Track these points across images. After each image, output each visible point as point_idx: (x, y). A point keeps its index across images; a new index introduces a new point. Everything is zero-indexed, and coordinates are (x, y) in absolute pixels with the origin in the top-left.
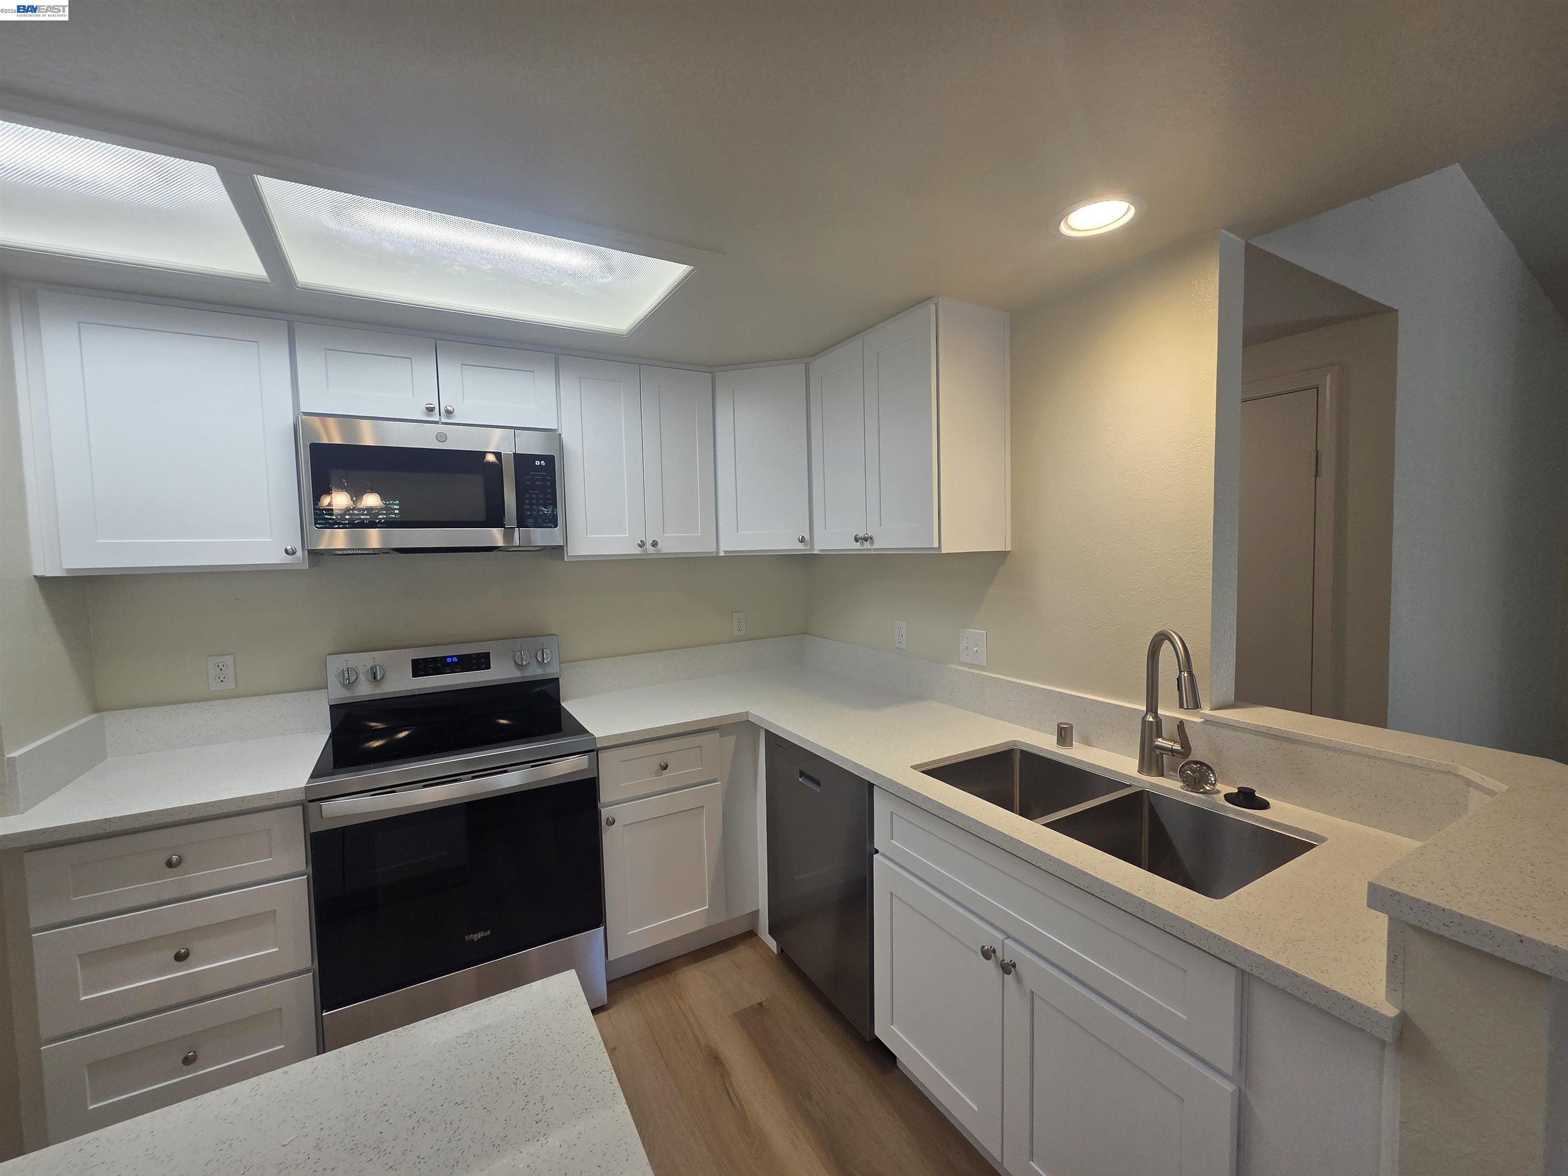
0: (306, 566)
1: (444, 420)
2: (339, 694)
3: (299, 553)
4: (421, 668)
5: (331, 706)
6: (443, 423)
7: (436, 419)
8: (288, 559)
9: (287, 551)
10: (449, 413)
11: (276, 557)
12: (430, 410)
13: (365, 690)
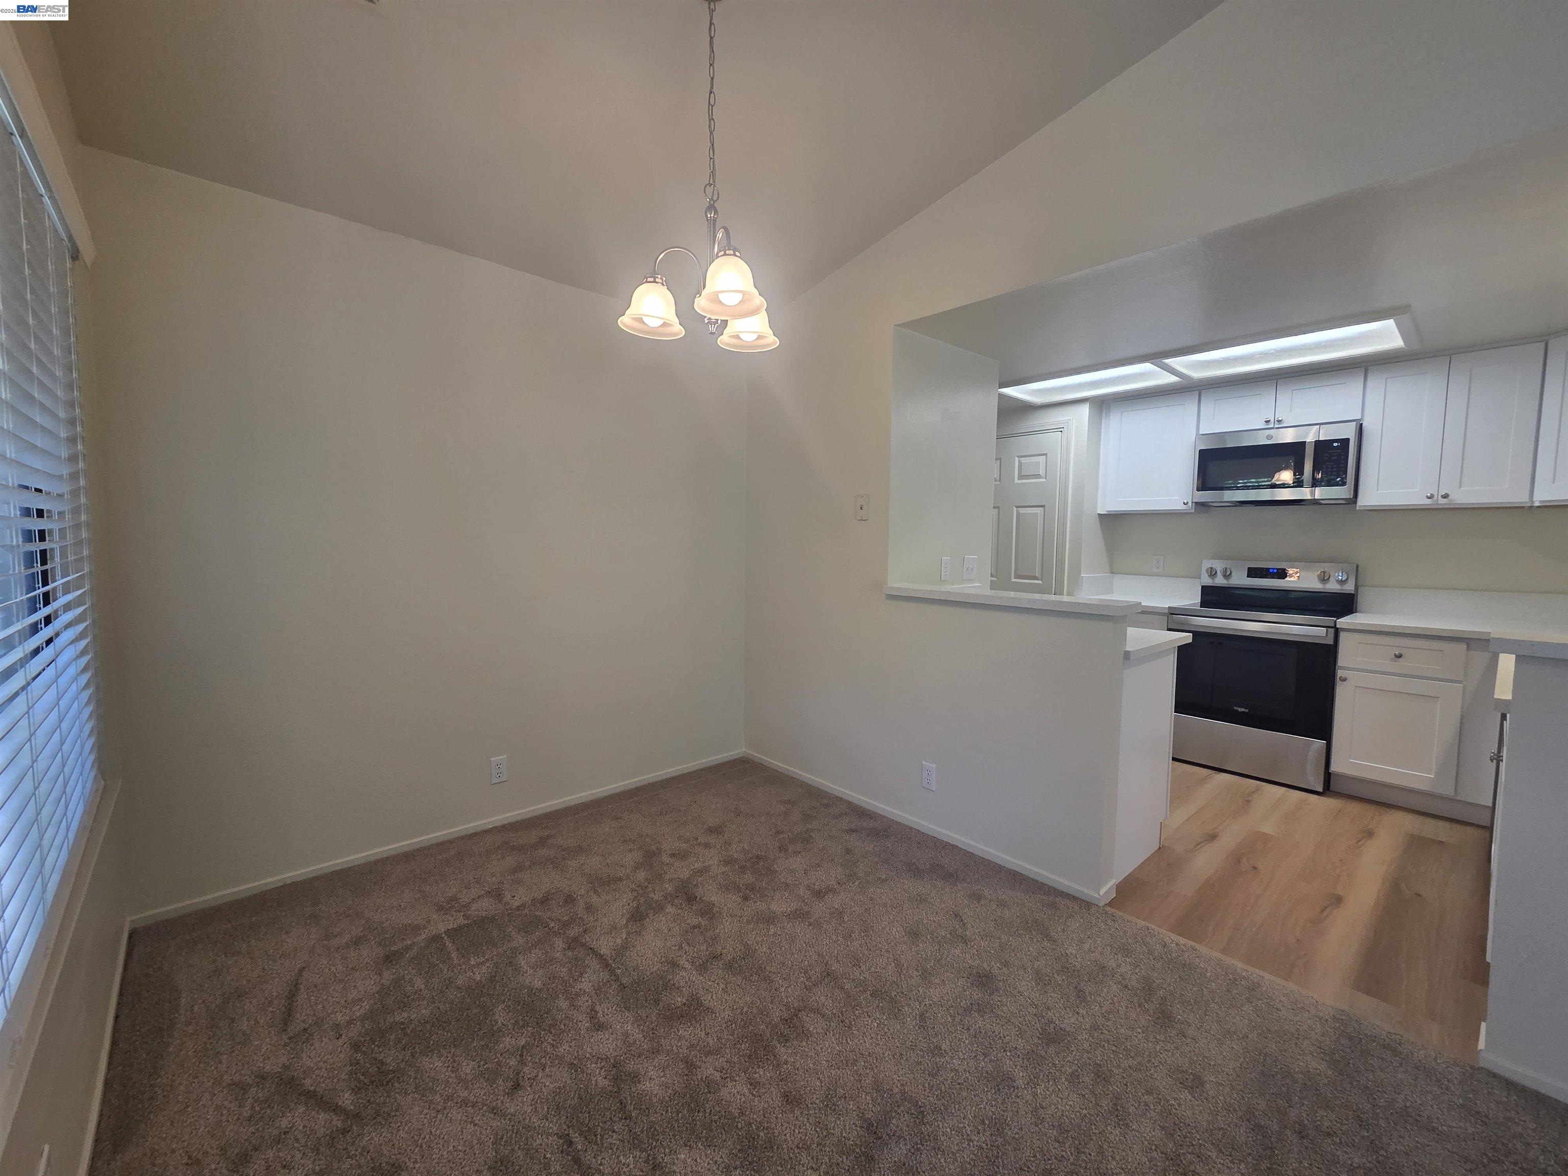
0: (1193, 511)
1: (1276, 426)
2: (1208, 581)
3: (1190, 504)
4: (1253, 573)
5: (1202, 587)
6: (1277, 428)
7: (1272, 426)
8: (1185, 507)
9: (1184, 503)
10: (1279, 421)
11: (1180, 507)
12: (1268, 422)
13: (1220, 581)
